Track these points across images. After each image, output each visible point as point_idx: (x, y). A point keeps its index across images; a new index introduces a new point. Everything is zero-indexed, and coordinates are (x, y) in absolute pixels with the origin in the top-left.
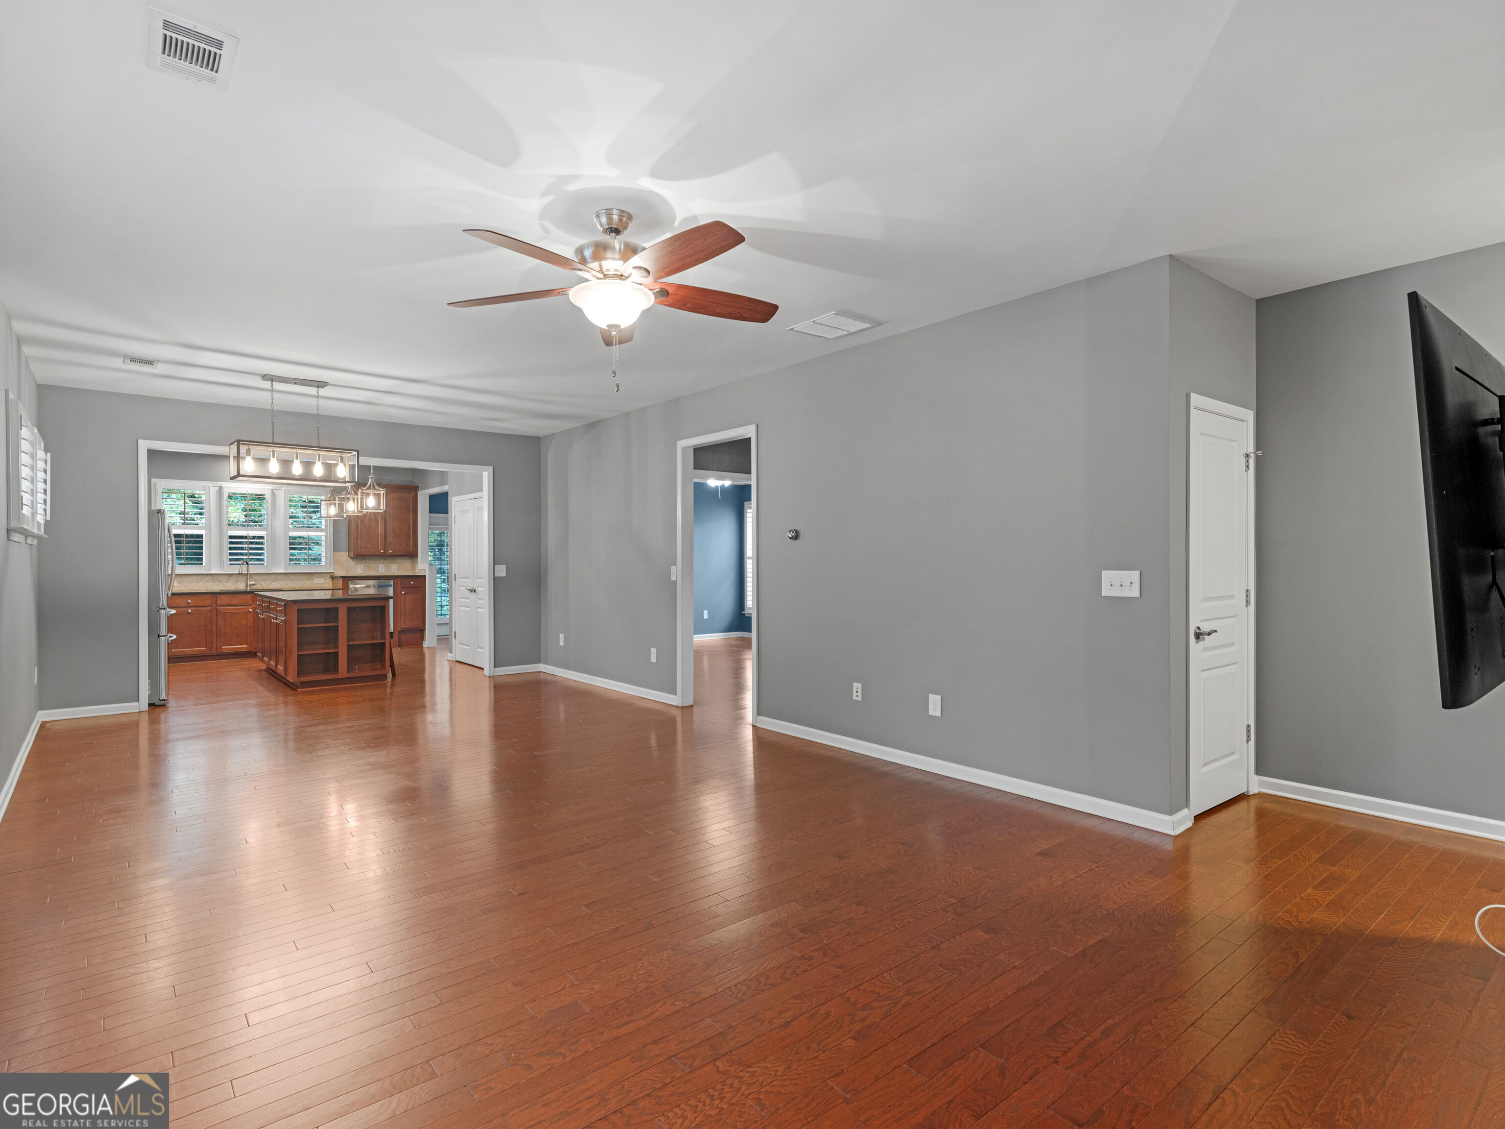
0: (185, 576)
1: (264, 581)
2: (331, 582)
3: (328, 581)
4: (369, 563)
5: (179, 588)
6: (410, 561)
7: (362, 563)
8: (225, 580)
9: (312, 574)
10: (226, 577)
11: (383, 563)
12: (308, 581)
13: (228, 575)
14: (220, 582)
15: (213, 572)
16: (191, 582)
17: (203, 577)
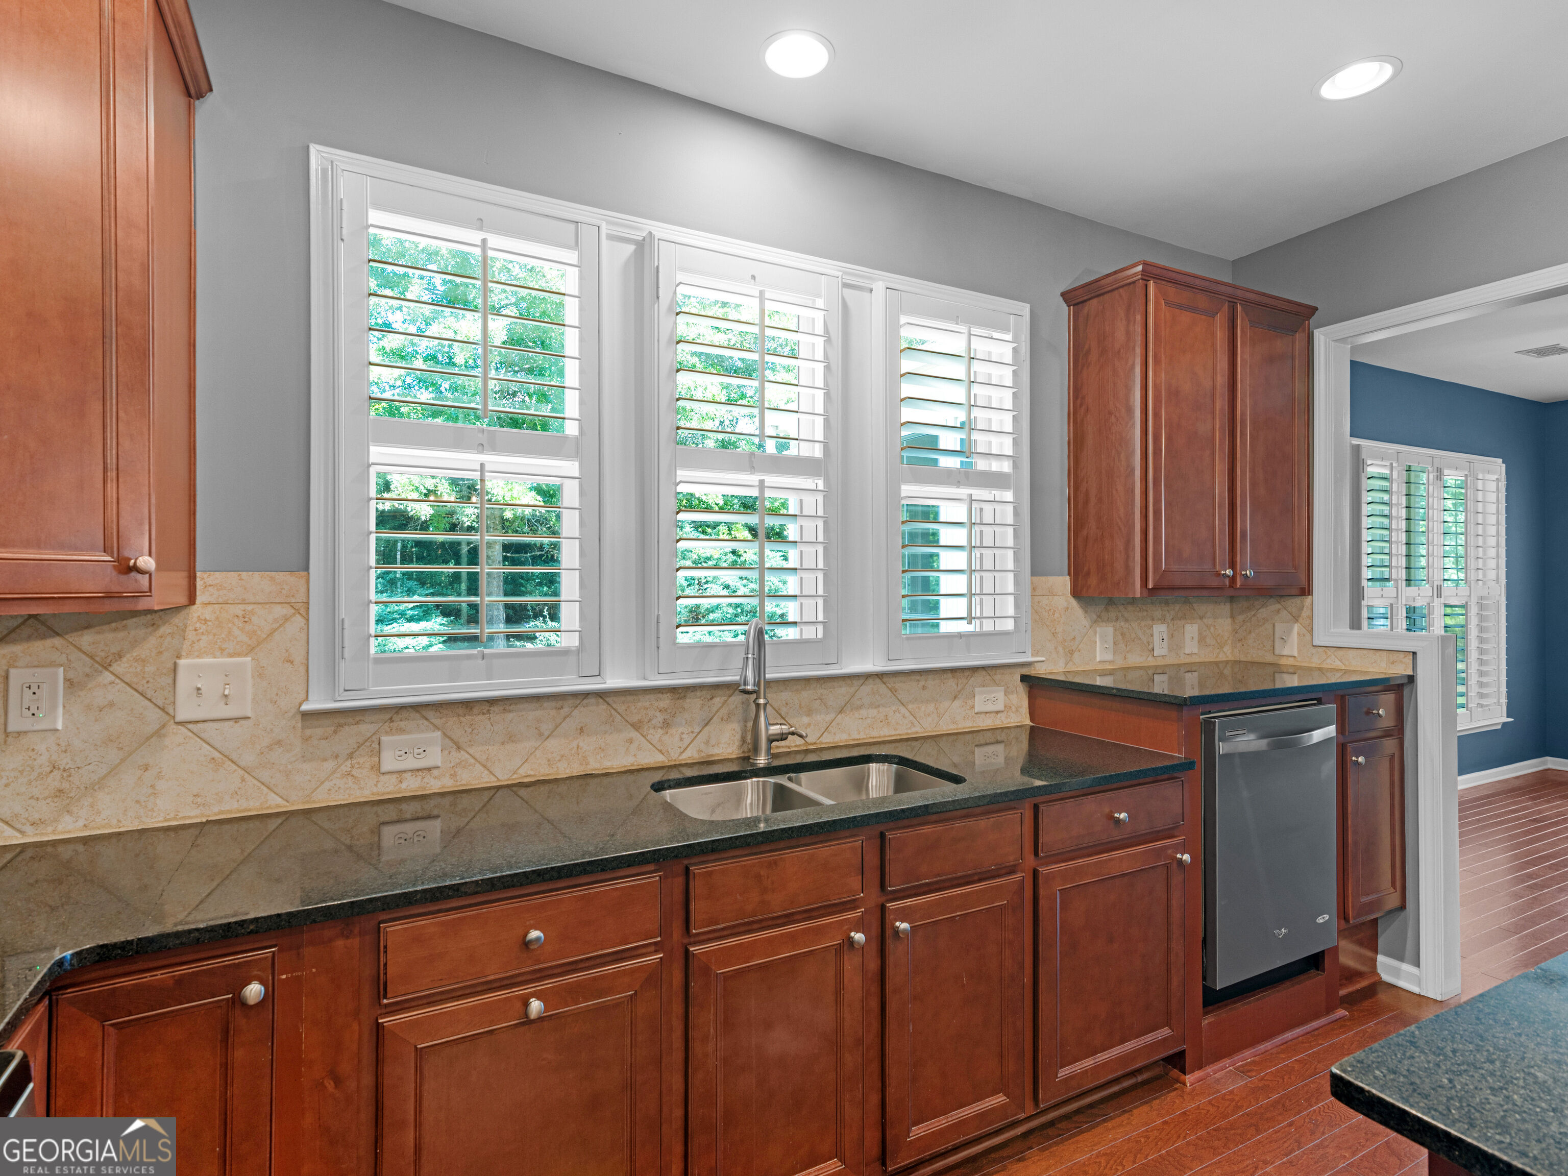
0: (486, 707)
1: (809, 712)
2: (1025, 703)
3: (1014, 698)
4: (1127, 620)
5: (454, 776)
6: (1225, 608)
7: (1108, 620)
8: (660, 718)
9: (967, 673)
10: (666, 701)
11: (1163, 620)
12: (957, 703)
13: (673, 690)
14: (637, 726)
15: (613, 682)
16: (511, 738)
17: (566, 710)
